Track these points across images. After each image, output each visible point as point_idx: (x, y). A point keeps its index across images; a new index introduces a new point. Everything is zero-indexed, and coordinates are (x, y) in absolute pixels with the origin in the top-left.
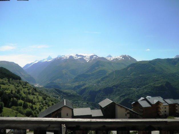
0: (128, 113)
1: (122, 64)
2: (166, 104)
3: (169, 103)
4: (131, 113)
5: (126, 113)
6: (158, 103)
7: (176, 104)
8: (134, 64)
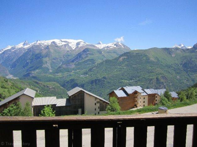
0: (98, 102)
1: (114, 52)
2: (145, 94)
3: (149, 93)
4: (101, 102)
5: (96, 102)
6: (136, 92)
7: (156, 94)
8: (127, 53)
